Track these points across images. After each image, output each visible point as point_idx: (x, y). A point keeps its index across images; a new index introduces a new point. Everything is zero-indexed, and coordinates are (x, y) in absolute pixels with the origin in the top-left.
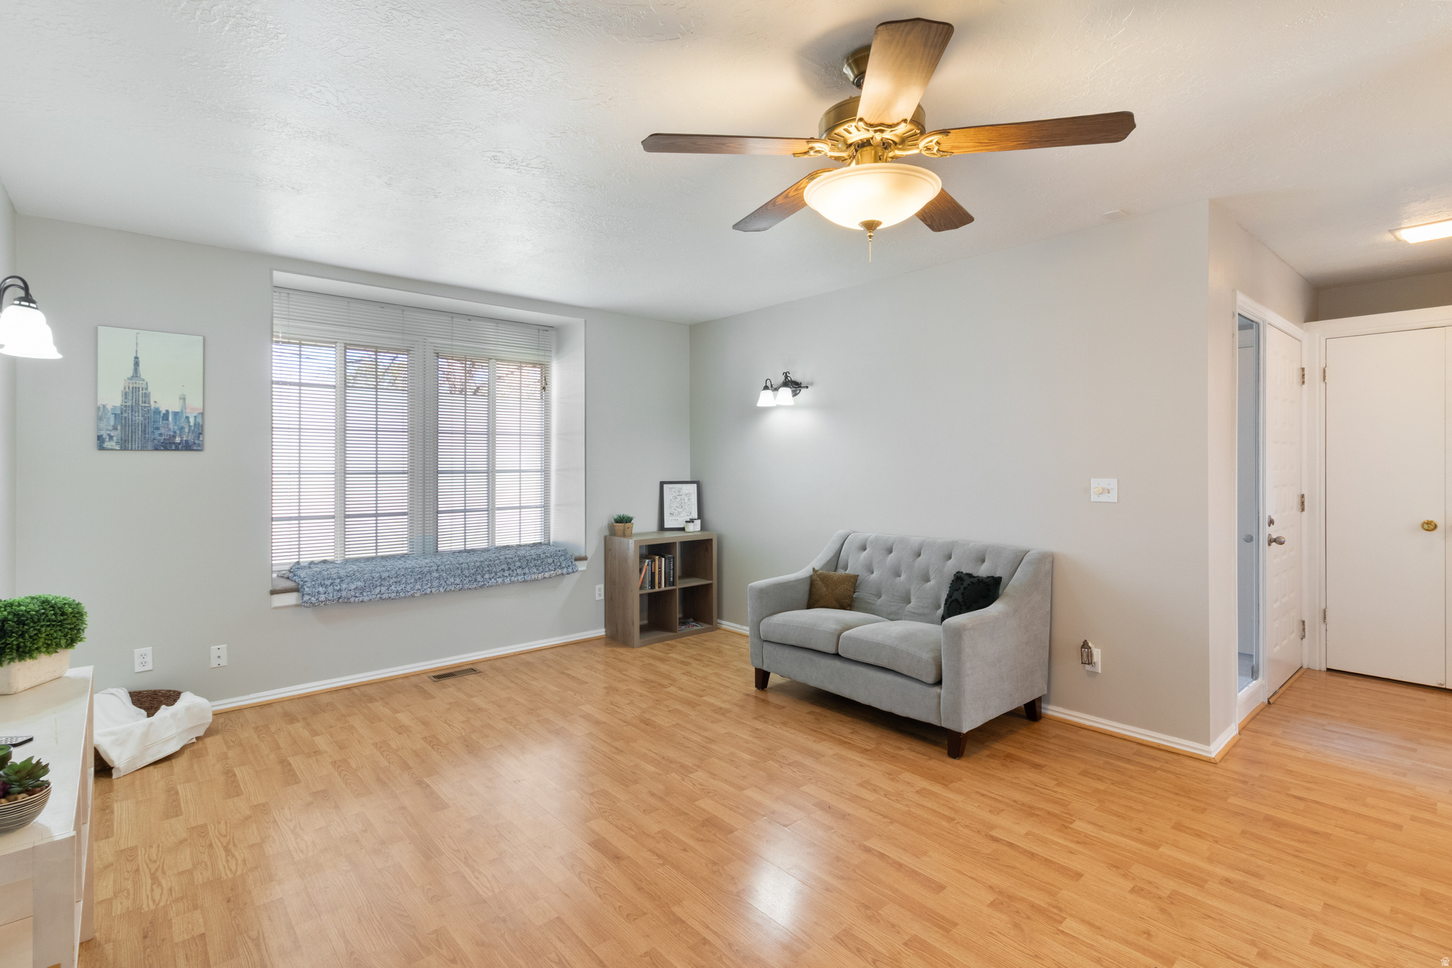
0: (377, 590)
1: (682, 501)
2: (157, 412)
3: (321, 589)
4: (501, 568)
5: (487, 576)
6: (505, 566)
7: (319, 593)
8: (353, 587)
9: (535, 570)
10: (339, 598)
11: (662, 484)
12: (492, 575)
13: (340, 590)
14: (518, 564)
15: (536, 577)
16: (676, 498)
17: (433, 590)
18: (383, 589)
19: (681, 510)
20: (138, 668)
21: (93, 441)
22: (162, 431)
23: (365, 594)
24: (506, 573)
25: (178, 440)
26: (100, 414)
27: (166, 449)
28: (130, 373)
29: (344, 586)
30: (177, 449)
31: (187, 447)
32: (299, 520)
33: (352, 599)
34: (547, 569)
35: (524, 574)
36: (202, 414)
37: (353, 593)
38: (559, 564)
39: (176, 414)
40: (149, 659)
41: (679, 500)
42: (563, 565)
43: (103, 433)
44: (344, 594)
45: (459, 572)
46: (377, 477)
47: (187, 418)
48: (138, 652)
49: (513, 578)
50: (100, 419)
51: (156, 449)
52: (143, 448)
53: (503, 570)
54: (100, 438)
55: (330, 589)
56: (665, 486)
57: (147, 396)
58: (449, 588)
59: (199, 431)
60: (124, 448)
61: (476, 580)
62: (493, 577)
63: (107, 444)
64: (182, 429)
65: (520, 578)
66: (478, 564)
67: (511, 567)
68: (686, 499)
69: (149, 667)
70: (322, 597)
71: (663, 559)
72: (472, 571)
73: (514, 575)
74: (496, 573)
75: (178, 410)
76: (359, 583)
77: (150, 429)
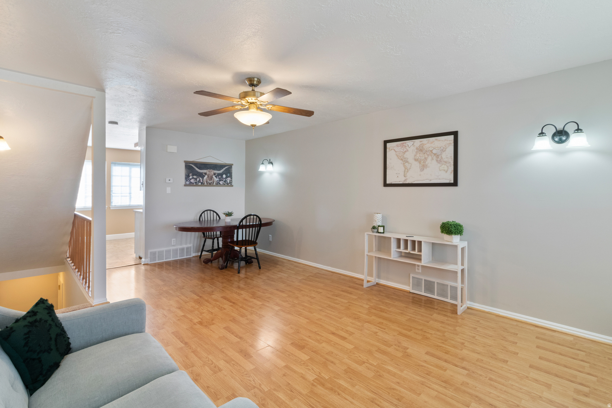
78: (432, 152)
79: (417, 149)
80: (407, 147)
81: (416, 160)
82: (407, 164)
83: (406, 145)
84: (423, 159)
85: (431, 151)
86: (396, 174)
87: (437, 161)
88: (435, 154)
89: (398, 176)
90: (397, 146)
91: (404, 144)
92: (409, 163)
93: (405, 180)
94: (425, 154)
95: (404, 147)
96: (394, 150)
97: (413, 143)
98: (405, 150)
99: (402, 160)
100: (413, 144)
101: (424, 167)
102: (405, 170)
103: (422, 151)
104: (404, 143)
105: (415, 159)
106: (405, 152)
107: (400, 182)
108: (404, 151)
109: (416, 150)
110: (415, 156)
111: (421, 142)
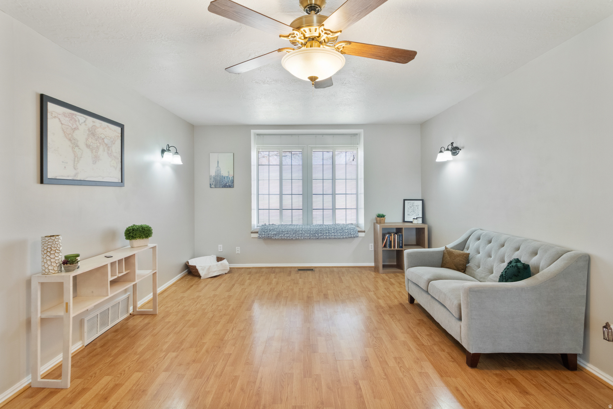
0: (280, 235)
1: (414, 209)
2: (223, 176)
3: (263, 233)
4: (326, 232)
5: (320, 235)
6: (327, 232)
7: (262, 234)
8: (273, 233)
9: (340, 234)
10: (268, 237)
11: (404, 200)
12: (322, 234)
13: (269, 234)
14: (333, 231)
15: (340, 237)
16: (411, 207)
17: (299, 238)
18: (282, 235)
19: (413, 213)
20: (219, 251)
21: (209, 185)
22: (224, 182)
23: (276, 236)
24: (328, 234)
25: (227, 185)
26: (210, 177)
27: (225, 187)
28: (217, 166)
29: (270, 233)
30: (227, 187)
31: (230, 187)
32: (269, 210)
33: (272, 238)
34: (345, 234)
35: (335, 235)
36: (233, 177)
37: (273, 236)
38: (350, 233)
39: (227, 177)
40: (222, 248)
41: (412, 208)
42: (352, 234)
43: (211, 183)
44: (270, 235)
45: (309, 232)
46: (292, 196)
47: (230, 178)
48: (219, 246)
49: (330, 236)
50: (210, 179)
51: (223, 187)
52: (220, 187)
53: (326, 233)
54: (210, 184)
55: (266, 233)
56: (406, 201)
57: (220, 172)
58: (305, 238)
59: (233, 182)
60: (215, 187)
61: (315, 236)
62: (322, 235)
63: (212, 186)
64: (228, 181)
65: (333, 237)
66: (317, 230)
67: (330, 232)
68: (416, 208)
69: (222, 251)
70: (263, 236)
71: (396, 235)
72: (314, 232)
73: (331, 235)
74: (323, 234)
75: (227, 176)
76: (275, 232)
77: (221, 182)
78: (104, 141)
79: (89, 129)
80: (77, 123)
81: (88, 146)
82: (76, 149)
83: (77, 119)
84: (95, 147)
85: (103, 139)
86: (63, 162)
87: (108, 153)
88: (106, 144)
89: (65, 167)
90: (64, 114)
91: (74, 116)
92: (79, 149)
93: (76, 174)
94: (97, 142)
95: (73, 120)
96: (59, 119)
97: (84, 119)
98: (75, 126)
99: (70, 140)
100: (85, 122)
101: (96, 159)
102: (75, 159)
103: (94, 135)
104: (73, 114)
105: (86, 145)
106: (75, 129)
107: (68, 176)
108: (73, 127)
109: (88, 132)
110: (87, 140)
111: (93, 122)
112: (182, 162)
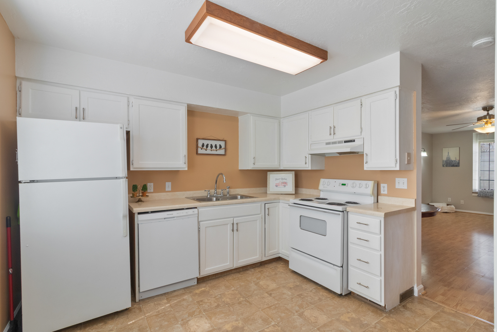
2: (451, 160)
7: (481, 194)
8: (490, 194)
13: (486, 194)
20: (449, 201)
21: (442, 166)
22: (452, 163)
25: (455, 165)
26: (443, 161)
27: (453, 166)
28: (447, 155)
29: (488, 194)
30: (455, 166)
31: (456, 166)
32: (489, 181)
33: (489, 197)
36: (459, 160)
39: (454, 161)
40: (450, 200)
43: (444, 164)
44: (487, 195)
47: (456, 161)
48: (449, 198)
50: (443, 162)
51: (451, 166)
52: (449, 166)
54: (443, 165)
57: (450, 158)
59: (459, 163)
60: (446, 166)
63: (444, 166)
64: (455, 163)
69: (450, 201)
70: (482, 195)
75: (455, 160)
76: (492, 194)
77: (450, 163)
112: (427, 155)
